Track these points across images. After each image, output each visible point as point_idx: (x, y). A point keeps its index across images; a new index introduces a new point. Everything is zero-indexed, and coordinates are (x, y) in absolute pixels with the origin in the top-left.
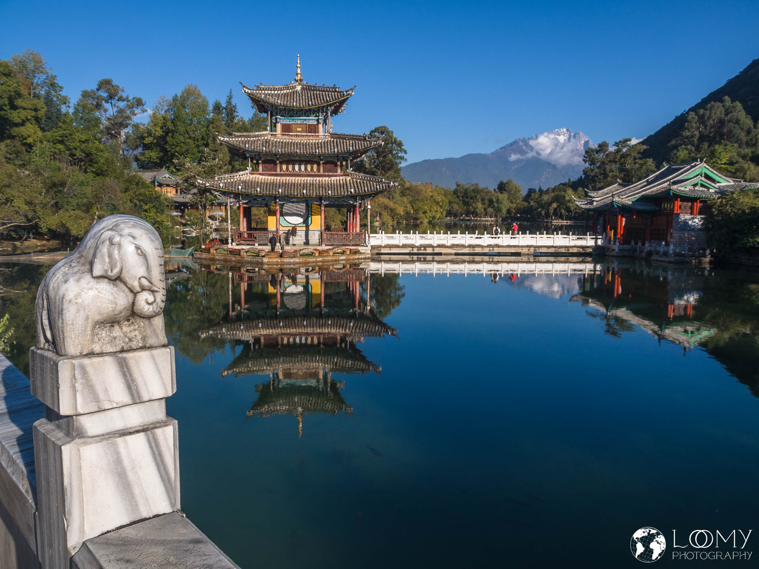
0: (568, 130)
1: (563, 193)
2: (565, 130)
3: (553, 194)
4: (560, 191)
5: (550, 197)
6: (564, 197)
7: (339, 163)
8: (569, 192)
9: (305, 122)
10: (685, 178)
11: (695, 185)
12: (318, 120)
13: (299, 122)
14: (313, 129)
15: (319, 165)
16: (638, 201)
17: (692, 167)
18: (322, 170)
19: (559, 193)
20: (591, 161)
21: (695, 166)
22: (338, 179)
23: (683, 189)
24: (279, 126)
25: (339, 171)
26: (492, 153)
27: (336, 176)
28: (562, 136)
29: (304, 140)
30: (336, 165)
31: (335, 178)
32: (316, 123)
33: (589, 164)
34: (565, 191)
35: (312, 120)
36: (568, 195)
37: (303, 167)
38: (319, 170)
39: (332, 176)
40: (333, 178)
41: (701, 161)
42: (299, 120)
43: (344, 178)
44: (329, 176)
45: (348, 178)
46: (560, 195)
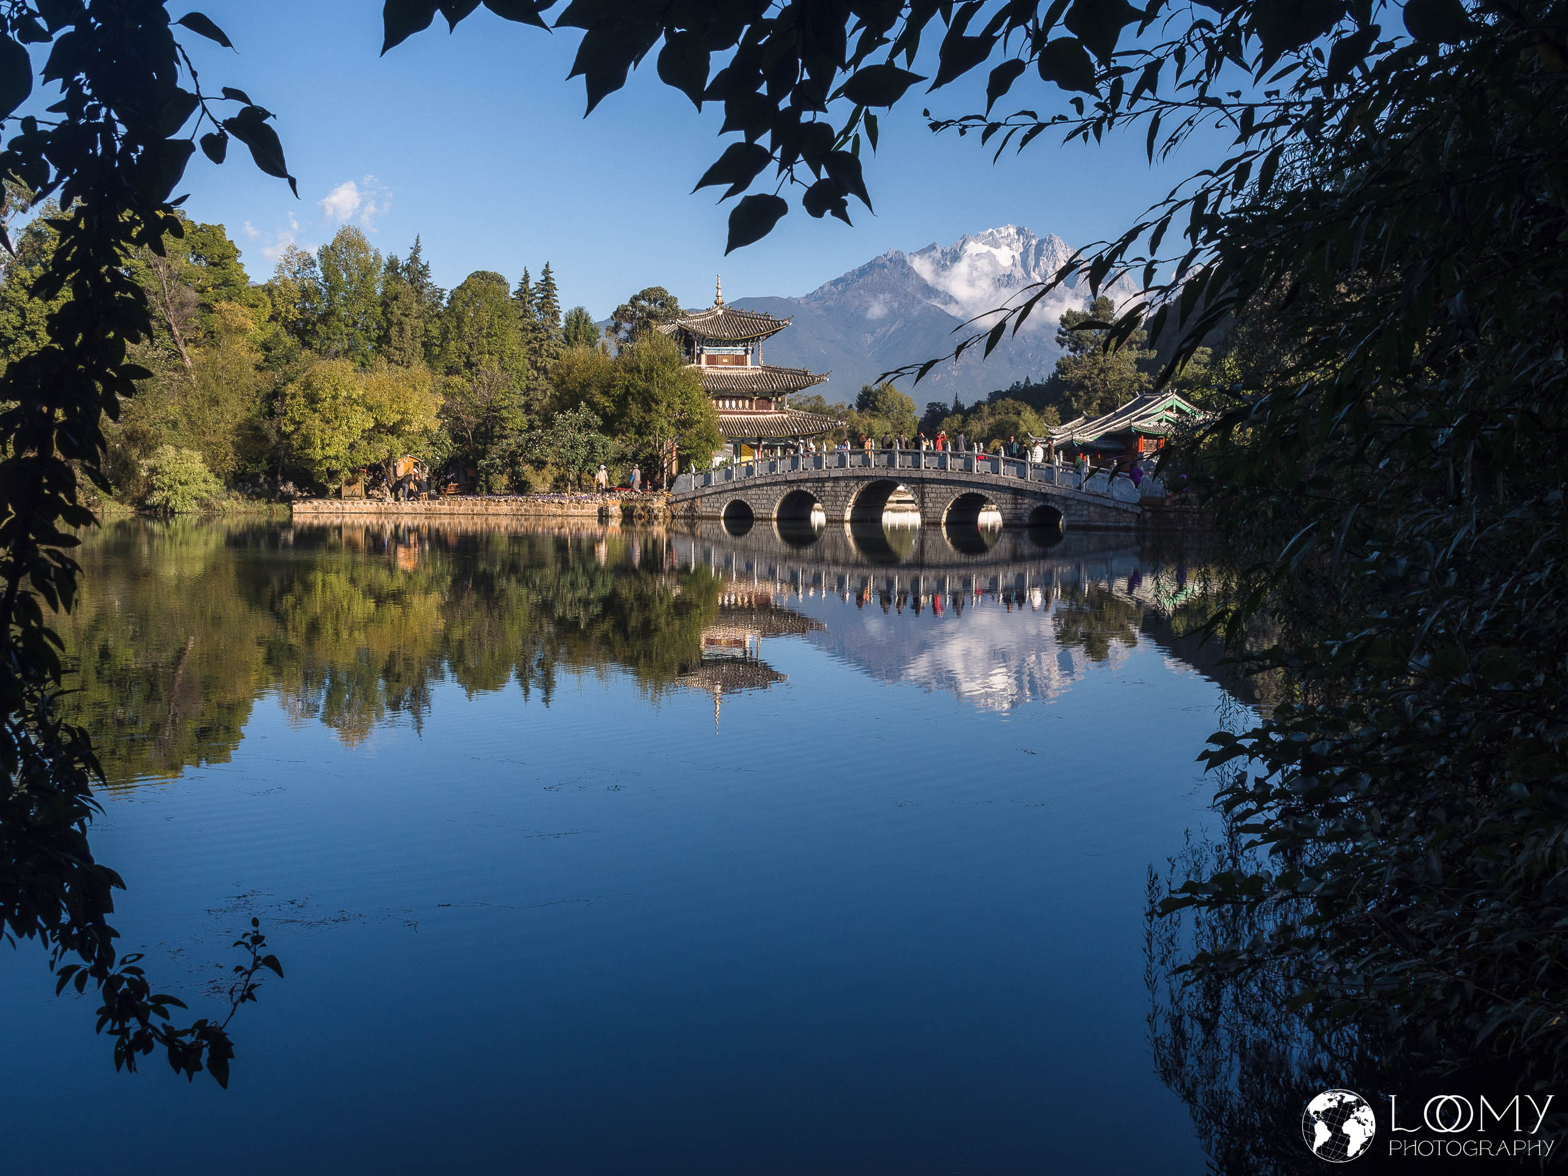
0: (1020, 231)
1: (1014, 418)
2: (1012, 231)
3: (991, 420)
4: (1008, 413)
5: (986, 428)
6: (1016, 426)
7: (774, 399)
8: (1027, 414)
9: (732, 353)
10: (1154, 412)
11: (1160, 421)
12: (746, 351)
13: (726, 353)
14: (740, 361)
15: (751, 400)
16: (1101, 438)
17: (1163, 399)
18: (754, 408)
19: (1005, 418)
20: (1076, 343)
21: (1167, 397)
22: (772, 415)
23: (1146, 425)
24: (703, 357)
25: (773, 408)
26: (807, 296)
27: (771, 413)
28: (1005, 248)
29: (734, 373)
30: (770, 401)
31: (770, 416)
32: (743, 353)
33: (1071, 350)
34: (1018, 413)
35: (739, 350)
36: (1025, 422)
37: (734, 403)
38: (751, 407)
39: (767, 413)
40: (768, 416)
41: (1173, 392)
42: (725, 350)
43: (780, 415)
44: (763, 413)
45: (785, 416)
46: (1007, 422)
